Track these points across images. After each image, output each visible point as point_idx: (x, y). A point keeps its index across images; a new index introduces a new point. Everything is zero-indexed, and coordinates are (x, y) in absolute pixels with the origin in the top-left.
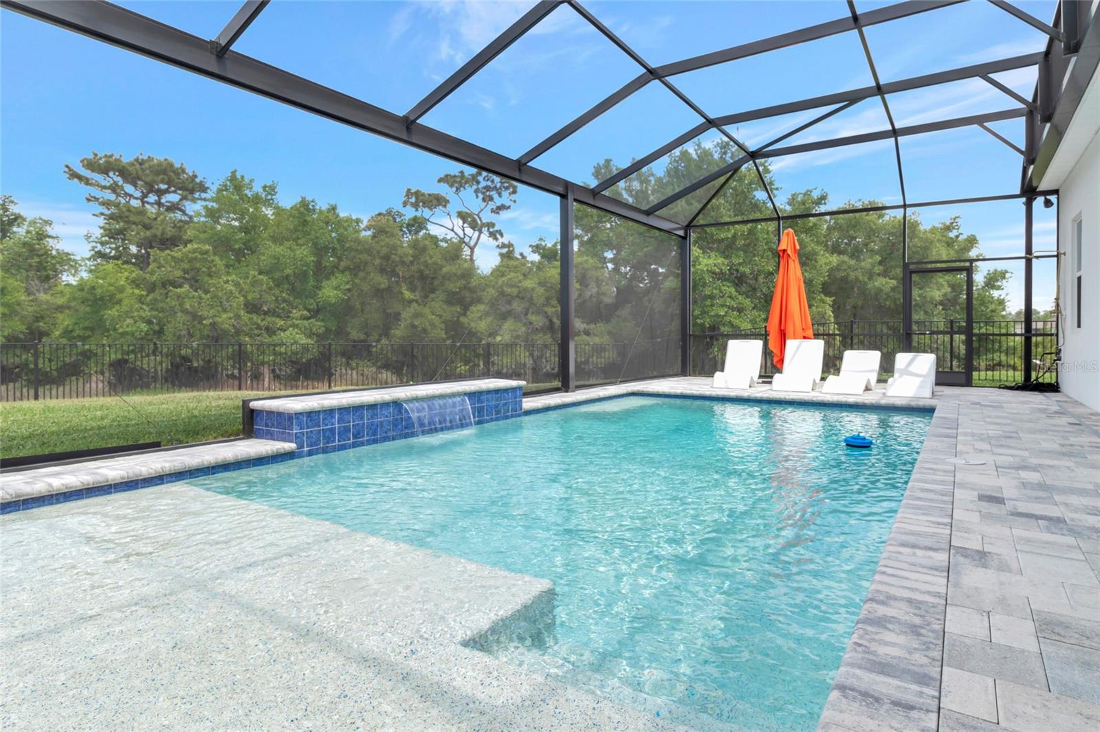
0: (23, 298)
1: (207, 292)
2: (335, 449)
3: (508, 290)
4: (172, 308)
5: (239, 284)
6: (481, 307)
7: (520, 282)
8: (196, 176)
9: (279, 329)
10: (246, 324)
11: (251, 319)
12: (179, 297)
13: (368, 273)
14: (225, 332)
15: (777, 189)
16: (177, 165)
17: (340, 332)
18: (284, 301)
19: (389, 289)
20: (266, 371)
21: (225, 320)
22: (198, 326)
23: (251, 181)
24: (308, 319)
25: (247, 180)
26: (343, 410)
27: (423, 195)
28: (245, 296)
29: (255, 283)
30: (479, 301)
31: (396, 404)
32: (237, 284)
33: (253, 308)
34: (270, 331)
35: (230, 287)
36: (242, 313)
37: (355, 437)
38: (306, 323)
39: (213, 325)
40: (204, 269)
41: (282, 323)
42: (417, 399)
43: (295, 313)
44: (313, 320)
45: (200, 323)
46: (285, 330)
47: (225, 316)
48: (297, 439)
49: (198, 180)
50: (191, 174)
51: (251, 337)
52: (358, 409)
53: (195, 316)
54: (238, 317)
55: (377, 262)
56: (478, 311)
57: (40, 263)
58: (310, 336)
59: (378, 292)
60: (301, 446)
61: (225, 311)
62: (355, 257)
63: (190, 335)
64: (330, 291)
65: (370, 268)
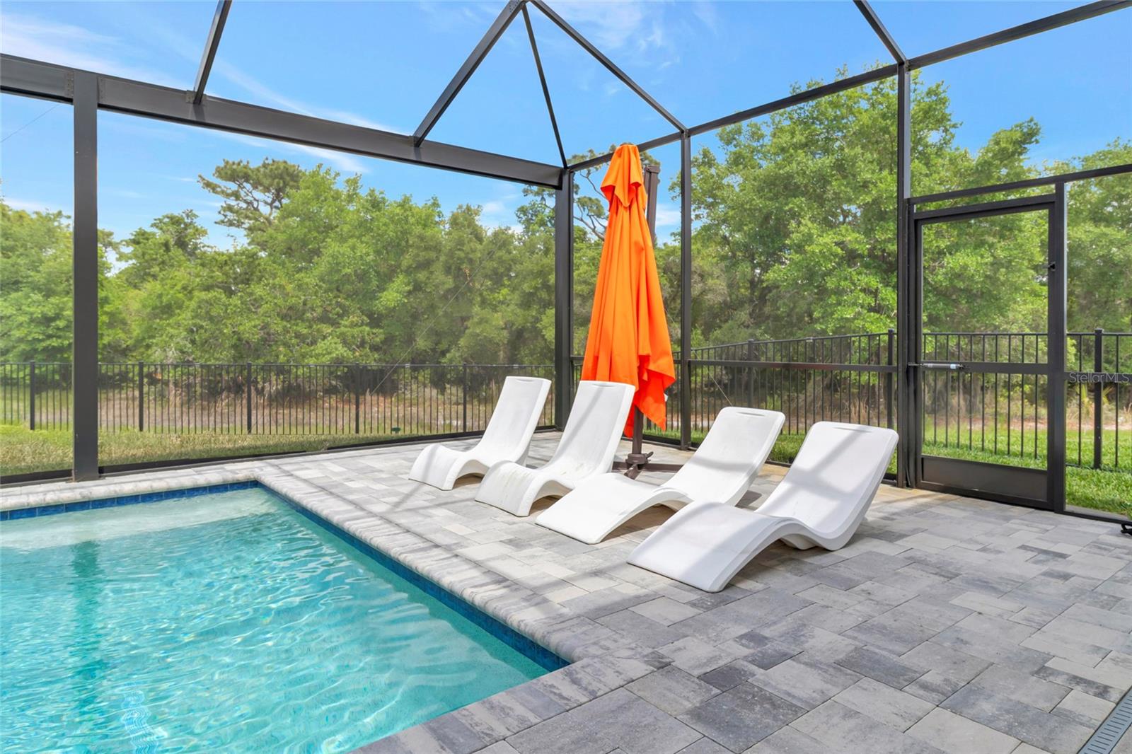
10: (277, 333)
13: (432, 272)
15: (954, 126)
18: (339, 305)
36: (272, 320)
41: (329, 330)
55: (443, 259)
65: (435, 267)
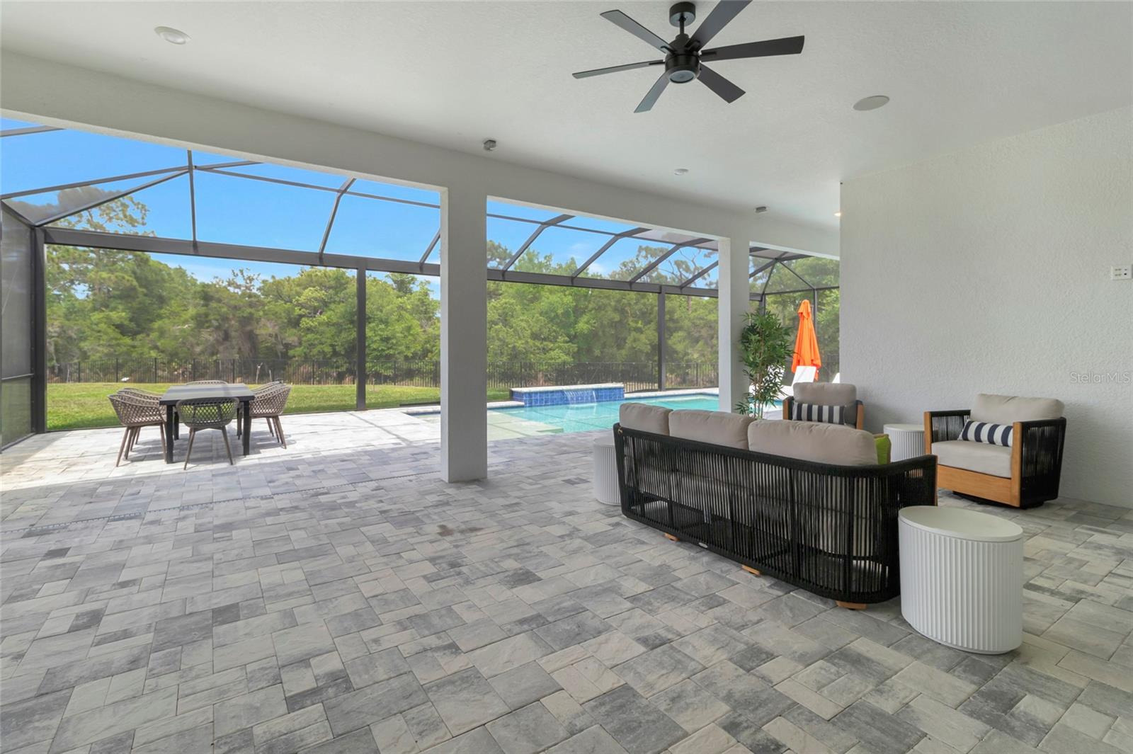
0: (419, 330)
1: (511, 327)
2: (538, 406)
3: (698, 322)
4: (493, 337)
5: (529, 322)
6: (681, 334)
7: (706, 315)
8: (506, 250)
9: (551, 349)
10: (531, 347)
11: (534, 344)
12: (496, 331)
13: (606, 312)
14: (520, 352)
16: (496, 244)
17: (589, 351)
18: (555, 331)
19: (620, 321)
20: (540, 375)
21: (520, 344)
22: (506, 348)
23: (538, 253)
24: (567, 342)
25: (536, 253)
26: (541, 393)
27: (651, 249)
28: (531, 329)
29: (538, 321)
30: (680, 328)
31: (562, 391)
32: (527, 322)
33: (535, 336)
34: (545, 351)
35: (524, 324)
36: (529, 340)
37: (546, 402)
38: (566, 345)
39: (514, 347)
40: (510, 313)
41: (552, 345)
42: (571, 390)
43: (561, 339)
44: (570, 344)
45: (507, 346)
46: (554, 350)
47: (520, 342)
48: (525, 401)
49: (508, 251)
50: (504, 248)
51: (534, 355)
52: (547, 392)
53: (505, 343)
54: (527, 342)
55: (613, 303)
56: (679, 337)
57: (426, 309)
58: (568, 354)
59: (613, 324)
60: (526, 404)
61: (520, 338)
62: (599, 301)
63: (502, 353)
64: (582, 326)
65: (609, 308)
